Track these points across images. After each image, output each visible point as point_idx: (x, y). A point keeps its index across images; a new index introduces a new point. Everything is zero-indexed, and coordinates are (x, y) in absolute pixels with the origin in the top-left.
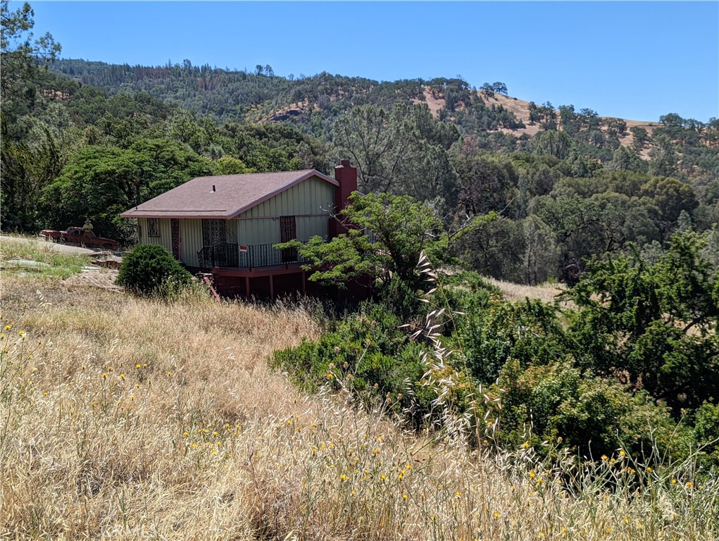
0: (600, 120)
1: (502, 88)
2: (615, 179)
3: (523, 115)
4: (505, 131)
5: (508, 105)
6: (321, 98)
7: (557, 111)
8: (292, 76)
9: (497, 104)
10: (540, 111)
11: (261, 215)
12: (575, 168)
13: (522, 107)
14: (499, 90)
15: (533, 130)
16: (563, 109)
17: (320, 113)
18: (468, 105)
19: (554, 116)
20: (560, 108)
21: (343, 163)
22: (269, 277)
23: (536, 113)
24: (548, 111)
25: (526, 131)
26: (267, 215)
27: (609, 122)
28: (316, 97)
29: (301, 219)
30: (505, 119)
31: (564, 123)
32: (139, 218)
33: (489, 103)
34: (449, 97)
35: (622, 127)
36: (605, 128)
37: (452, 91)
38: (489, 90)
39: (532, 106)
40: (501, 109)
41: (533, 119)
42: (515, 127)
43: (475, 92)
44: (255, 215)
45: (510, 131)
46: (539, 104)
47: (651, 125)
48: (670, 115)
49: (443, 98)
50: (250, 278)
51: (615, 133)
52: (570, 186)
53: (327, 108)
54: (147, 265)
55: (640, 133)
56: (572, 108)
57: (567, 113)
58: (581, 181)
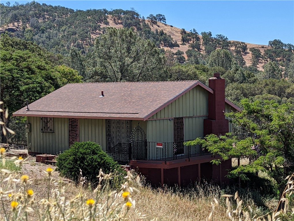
0: (230, 42)
1: (162, 18)
2: (267, 85)
3: (177, 38)
4: (166, 49)
5: (167, 30)
6: (31, 20)
7: (200, 36)
9: (159, 30)
10: (189, 35)
12: (237, 76)
13: (176, 32)
14: (160, 19)
15: (185, 48)
16: (204, 34)
17: (31, 31)
18: (139, 29)
19: (198, 39)
20: (202, 33)
23: (186, 37)
24: (194, 35)
25: (180, 49)
27: (235, 44)
28: (28, 20)
30: (165, 40)
31: (205, 44)
33: (154, 28)
34: (126, 23)
35: (244, 48)
36: (233, 48)
37: (128, 19)
38: (154, 20)
39: (183, 32)
40: (162, 33)
41: (185, 40)
42: (172, 46)
43: (144, 20)
45: (169, 49)
46: (188, 31)
47: (263, 47)
48: (275, 40)
49: (121, 23)
51: (240, 52)
52: (237, 89)
53: (37, 28)
55: (256, 52)
56: (210, 34)
57: (207, 37)
58: (244, 85)
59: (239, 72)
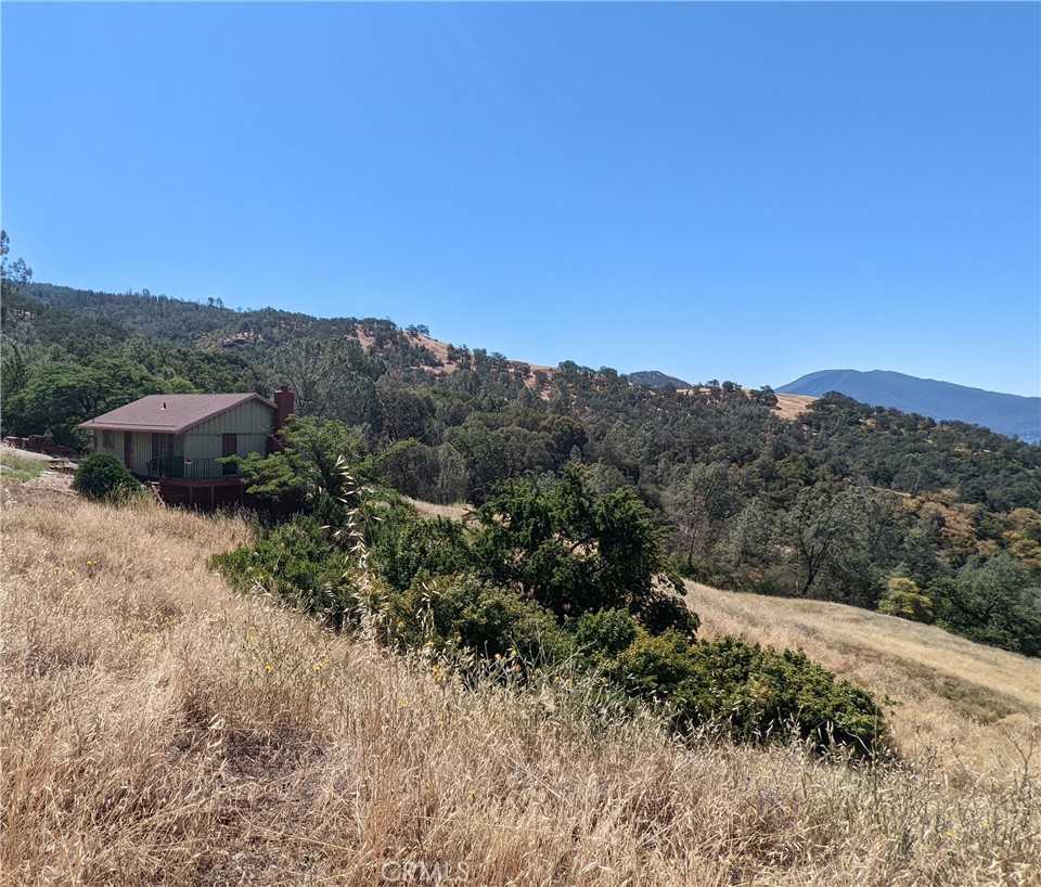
0: (508, 363)
1: (427, 331)
2: (518, 415)
3: (442, 355)
4: (426, 368)
5: (430, 345)
6: (264, 329)
7: (472, 353)
8: (240, 309)
9: (420, 344)
10: (457, 352)
11: (206, 431)
12: (485, 403)
13: (442, 348)
14: (423, 332)
15: (450, 368)
16: (476, 351)
17: (263, 343)
18: (395, 343)
19: (469, 357)
20: (474, 350)
21: (282, 388)
22: (210, 488)
23: (454, 354)
24: (464, 353)
25: (445, 369)
26: (212, 432)
27: (515, 365)
28: (261, 329)
29: (242, 437)
30: (426, 358)
31: (477, 364)
32: (95, 430)
33: (413, 342)
34: (379, 335)
35: (527, 370)
36: (512, 370)
37: (381, 330)
38: (414, 332)
39: (451, 348)
40: (423, 349)
41: (451, 359)
42: (435, 365)
43: (401, 332)
44: (201, 431)
45: (431, 368)
46: (456, 346)
47: (551, 370)
48: (568, 361)
49: (373, 335)
50: (194, 489)
51: (520, 375)
52: (480, 419)
53: (268, 338)
54: (100, 473)
55: (541, 375)
56: (485, 351)
57: (480, 355)
58: (490, 416)
59: (487, 398)
